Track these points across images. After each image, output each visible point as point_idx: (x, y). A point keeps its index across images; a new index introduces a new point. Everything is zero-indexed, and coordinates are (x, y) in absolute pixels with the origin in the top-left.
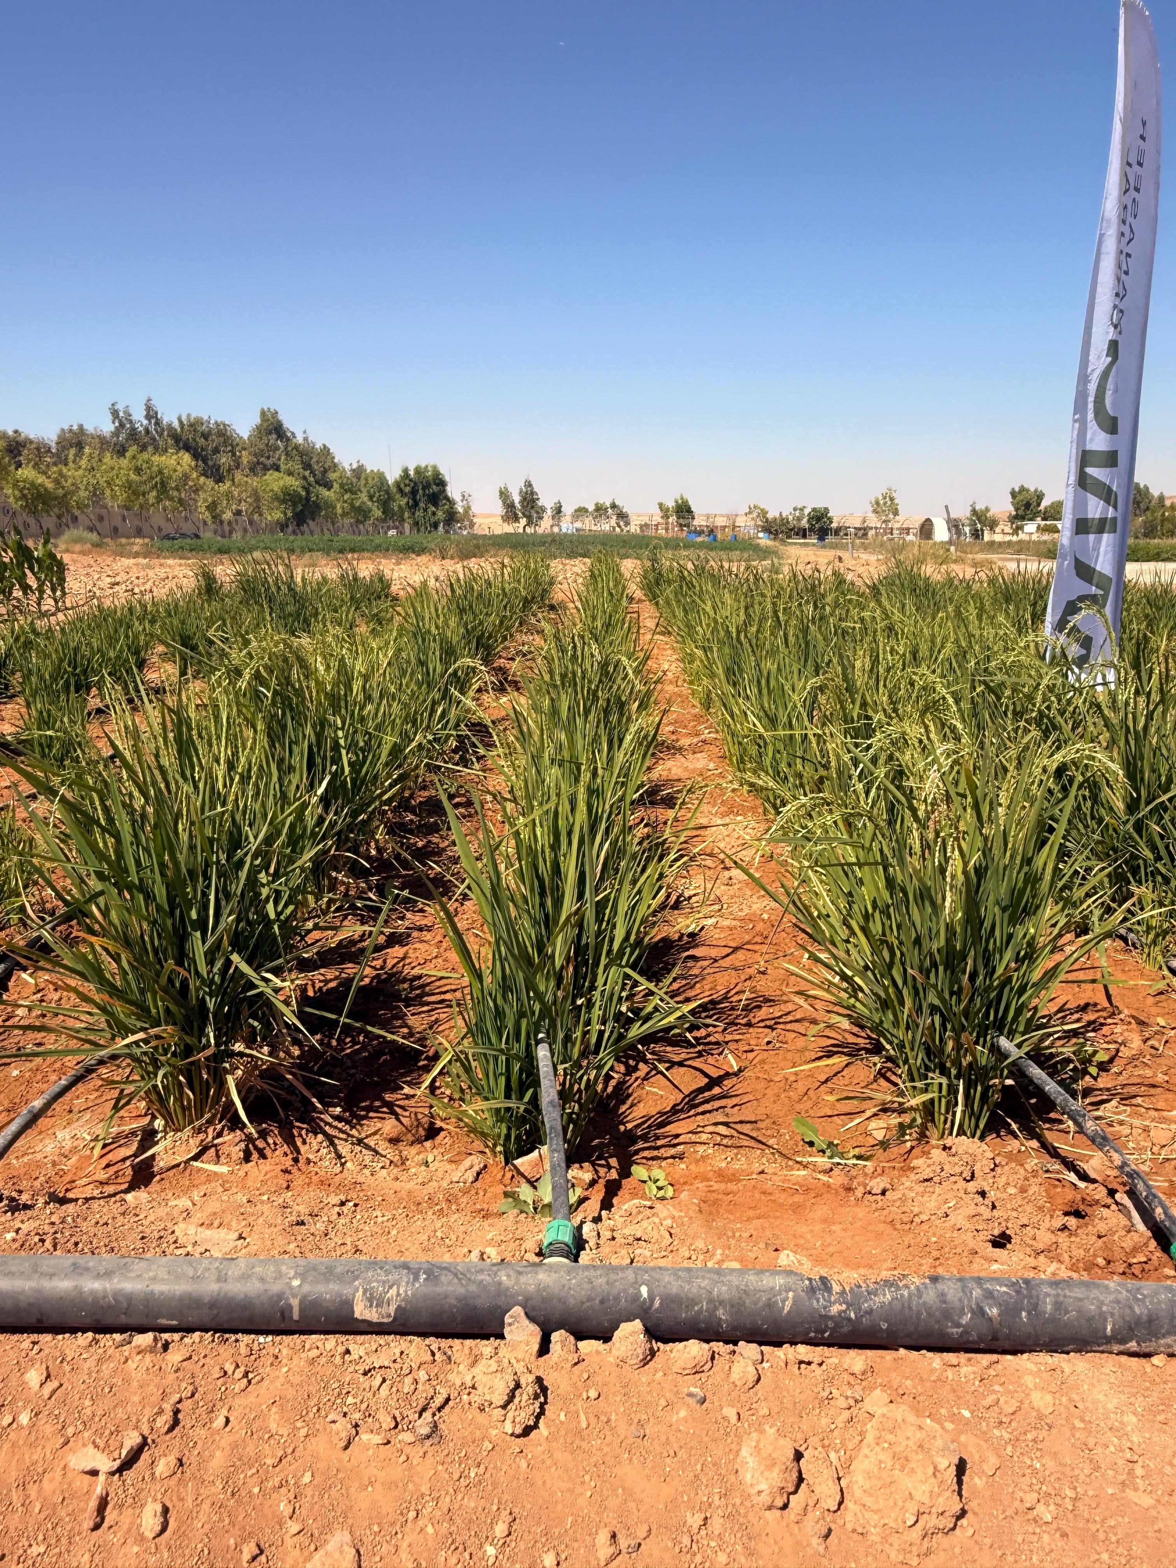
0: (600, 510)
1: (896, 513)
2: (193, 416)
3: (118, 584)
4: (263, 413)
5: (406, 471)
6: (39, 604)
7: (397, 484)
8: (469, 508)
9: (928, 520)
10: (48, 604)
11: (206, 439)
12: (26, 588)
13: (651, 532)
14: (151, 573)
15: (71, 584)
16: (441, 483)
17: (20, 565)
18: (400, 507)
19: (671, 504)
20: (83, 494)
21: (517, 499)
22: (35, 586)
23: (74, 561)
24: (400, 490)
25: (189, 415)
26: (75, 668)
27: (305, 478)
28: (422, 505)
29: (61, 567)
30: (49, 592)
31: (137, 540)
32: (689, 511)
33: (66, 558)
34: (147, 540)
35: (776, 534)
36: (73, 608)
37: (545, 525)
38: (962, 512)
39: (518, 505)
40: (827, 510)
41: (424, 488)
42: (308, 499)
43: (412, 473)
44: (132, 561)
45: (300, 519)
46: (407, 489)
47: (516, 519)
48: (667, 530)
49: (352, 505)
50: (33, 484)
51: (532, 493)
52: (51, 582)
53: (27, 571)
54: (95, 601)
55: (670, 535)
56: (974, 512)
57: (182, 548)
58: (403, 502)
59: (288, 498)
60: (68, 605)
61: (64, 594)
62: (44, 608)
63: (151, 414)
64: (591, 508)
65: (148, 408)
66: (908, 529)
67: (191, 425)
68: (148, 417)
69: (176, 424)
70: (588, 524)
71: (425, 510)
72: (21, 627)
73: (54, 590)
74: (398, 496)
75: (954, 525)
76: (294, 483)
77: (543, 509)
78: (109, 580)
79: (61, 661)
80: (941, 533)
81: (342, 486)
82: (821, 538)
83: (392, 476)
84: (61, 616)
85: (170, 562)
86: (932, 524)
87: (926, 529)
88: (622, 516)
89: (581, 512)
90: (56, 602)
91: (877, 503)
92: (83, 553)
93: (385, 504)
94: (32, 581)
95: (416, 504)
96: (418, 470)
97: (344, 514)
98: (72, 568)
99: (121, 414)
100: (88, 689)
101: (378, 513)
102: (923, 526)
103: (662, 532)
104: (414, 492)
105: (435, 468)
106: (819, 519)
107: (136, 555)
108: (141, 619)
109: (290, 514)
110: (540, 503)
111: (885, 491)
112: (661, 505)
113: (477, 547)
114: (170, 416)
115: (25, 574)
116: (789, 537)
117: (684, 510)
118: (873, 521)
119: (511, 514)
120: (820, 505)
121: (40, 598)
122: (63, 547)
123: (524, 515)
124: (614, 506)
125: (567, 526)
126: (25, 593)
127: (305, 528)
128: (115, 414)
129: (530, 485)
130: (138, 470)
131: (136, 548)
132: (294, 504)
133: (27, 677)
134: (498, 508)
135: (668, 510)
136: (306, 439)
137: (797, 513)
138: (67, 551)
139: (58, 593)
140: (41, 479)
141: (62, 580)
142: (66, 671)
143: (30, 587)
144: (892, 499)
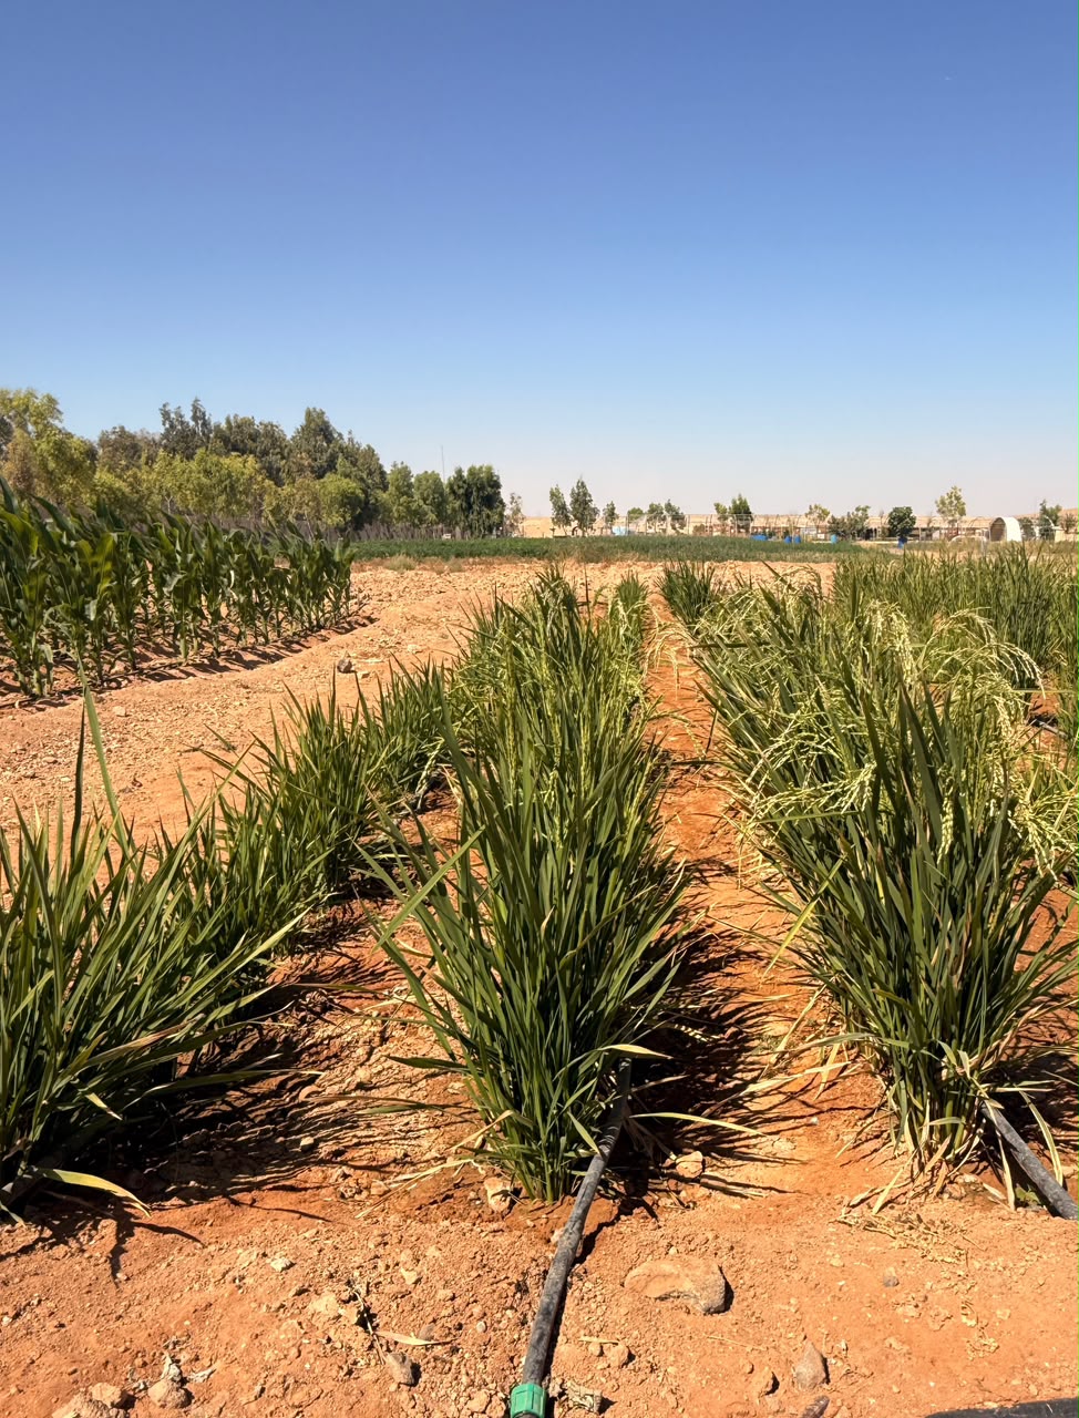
0: (655, 512)
1: (963, 513)
2: (241, 416)
4: (309, 414)
5: (459, 472)
7: (451, 485)
8: (519, 510)
9: (999, 520)
11: (254, 440)
13: (706, 534)
16: (495, 485)
18: (454, 510)
19: (728, 505)
20: (156, 498)
21: (568, 500)
24: (453, 492)
25: (236, 416)
27: (362, 479)
28: (476, 507)
32: (748, 512)
37: (598, 528)
38: (1033, 512)
39: (569, 507)
40: (909, 510)
41: (478, 490)
42: (367, 503)
43: (465, 474)
45: (358, 523)
46: (461, 491)
47: (568, 522)
48: (723, 531)
49: (408, 508)
50: (110, 488)
51: (585, 494)
55: (726, 537)
56: (1044, 511)
58: (457, 504)
59: (347, 501)
63: (198, 415)
64: (645, 509)
65: (195, 409)
66: (974, 529)
67: (239, 426)
68: (195, 418)
69: (224, 425)
70: (641, 526)
71: (479, 513)
74: (451, 498)
75: (1026, 525)
76: (351, 485)
77: (595, 511)
80: (1014, 533)
81: (398, 488)
83: (446, 476)
86: (1004, 524)
87: (997, 529)
88: (678, 518)
89: (635, 514)
91: (943, 503)
93: (439, 507)
95: (470, 507)
96: (472, 472)
97: (400, 518)
99: (173, 416)
101: (432, 516)
102: (993, 526)
103: (717, 533)
104: (467, 495)
105: (489, 469)
106: (901, 519)
109: (348, 518)
110: (592, 505)
111: (949, 490)
112: (717, 506)
114: (218, 417)
117: (742, 511)
118: (940, 522)
119: (562, 515)
120: (902, 505)
123: (576, 518)
124: (669, 507)
125: (619, 529)
127: (362, 533)
128: (166, 415)
129: (583, 485)
130: (207, 473)
132: (354, 509)
134: (549, 511)
135: (725, 511)
136: (351, 440)
137: (860, 514)
140: (118, 484)
144: (958, 498)
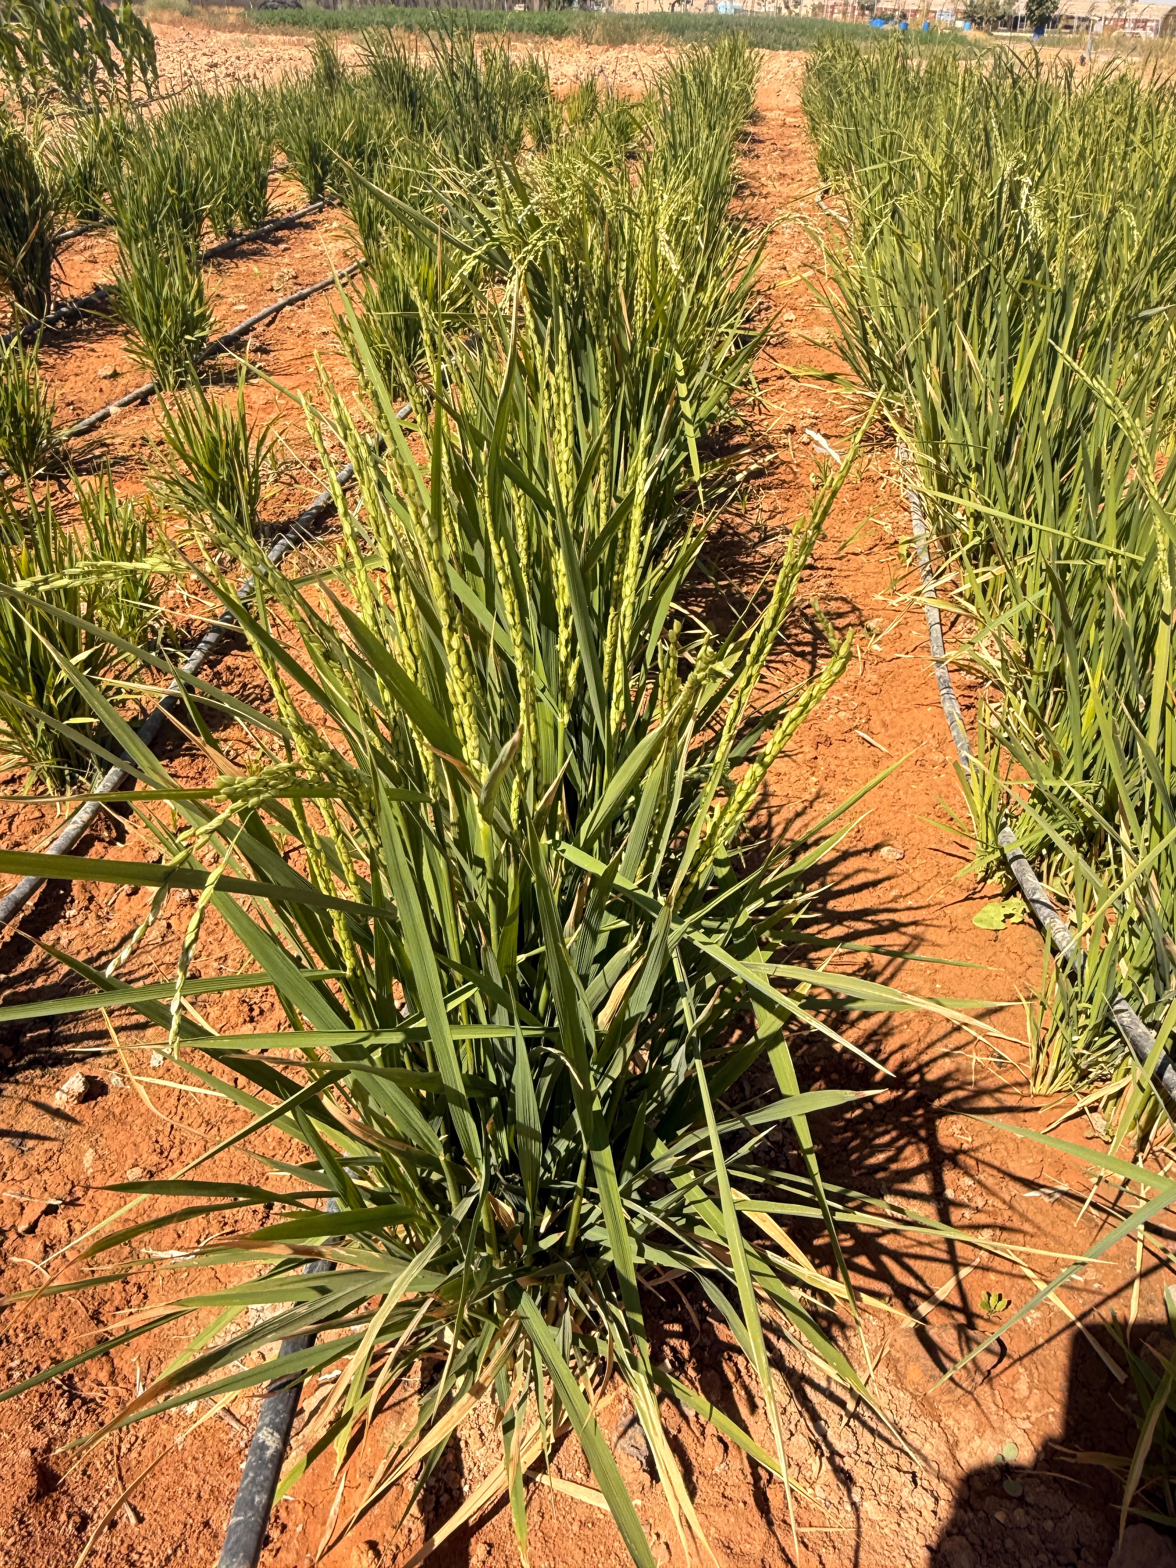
3: (216, 65)
6: (128, 89)
10: (139, 90)
12: (111, 66)
13: (826, 15)
14: (253, 52)
15: (163, 63)
17: (101, 34)
22: (122, 66)
23: (165, 34)
26: (180, 190)
29: (150, 41)
30: (138, 73)
31: (231, 9)
33: (155, 29)
34: (242, 10)
35: (980, 24)
36: (169, 96)
44: (228, 36)
48: (845, 14)
52: (140, 59)
53: (110, 43)
54: (194, 88)
55: (849, 20)
57: (283, 20)
60: (163, 92)
61: (156, 76)
62: (135, 95)
66: (1146, 21)
72: (107, 122)
73: (144, 71)
78: (205, 60)
79: (162, 178)
82: (1039, 31)
84: (155, 107)
85: (272, 38)
90: (148, 87)
92: (172, 23)
94: (117, 57)
98: (162, 43)
100: (200, 220)
103: (838, 16)
107: (232, 28)
108: (253, 115)
113: (627, 28)
115: (108, 47)
116: (995, 28)
121: (130, 81)
122: (150, 14)
126: (111, 74)
131: (232, 19)
133: (118, 202)
138: (155, 20)
139: (150, 75)
141: (152, 59)
142: (168, 195)
143: (117, 67)
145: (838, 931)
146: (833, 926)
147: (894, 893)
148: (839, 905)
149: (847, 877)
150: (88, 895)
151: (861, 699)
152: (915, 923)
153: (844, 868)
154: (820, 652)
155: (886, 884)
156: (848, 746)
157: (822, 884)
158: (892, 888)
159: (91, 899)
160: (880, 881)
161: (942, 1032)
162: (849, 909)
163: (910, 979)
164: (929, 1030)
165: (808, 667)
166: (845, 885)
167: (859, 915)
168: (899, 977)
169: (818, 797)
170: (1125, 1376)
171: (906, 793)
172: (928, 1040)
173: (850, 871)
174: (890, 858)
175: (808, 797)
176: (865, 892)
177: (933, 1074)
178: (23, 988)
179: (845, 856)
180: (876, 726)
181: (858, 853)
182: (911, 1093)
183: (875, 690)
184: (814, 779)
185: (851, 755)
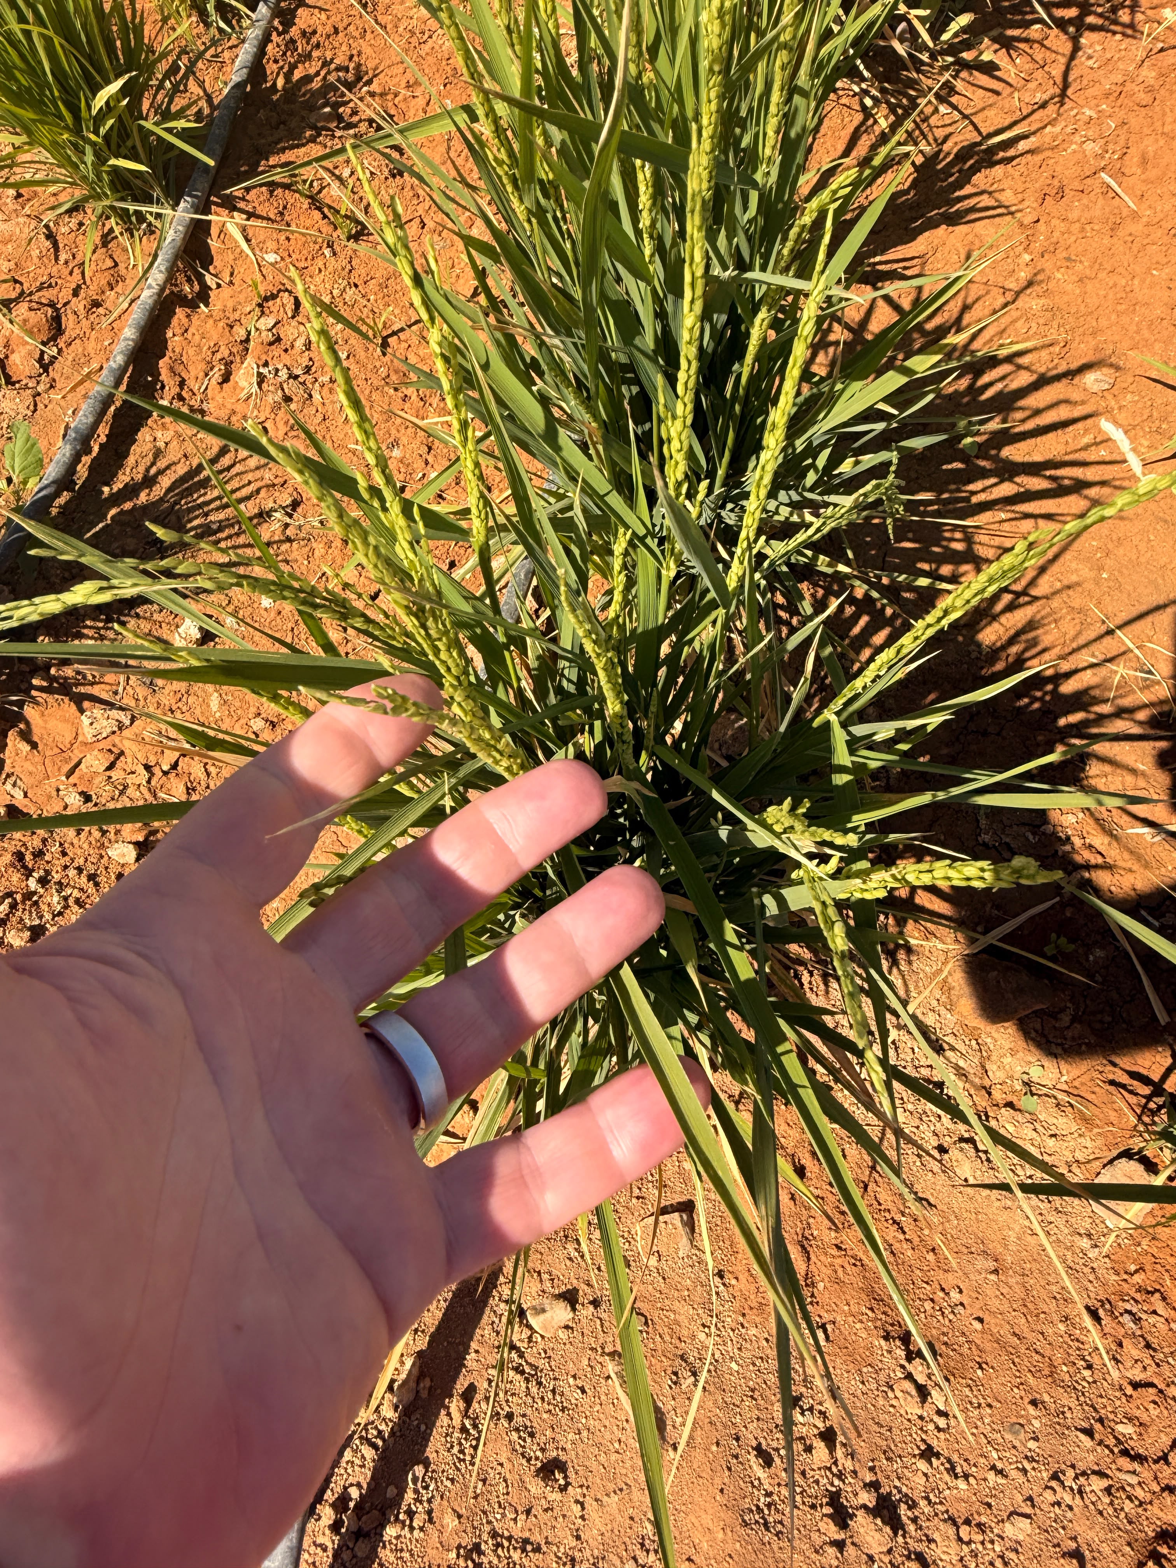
145: (1007, 489)
146: (1002, 481)
147: (1086, 440)
148: (1013, 453)
149: (1037, 412)
150: (178, 379)
151: (1122, 114)
152: (1103, 483)
153: (1034, 400)
154: (1091, 19)
155: (1080, 425)
156: (1085, 201)
157: (1004, 421)
158: (1086, 431)
159: (182, 384)
160: (1074, 421)
161: (1092, 635)
162: (1027, 459)
163: (1074, 565)
164: (1079, 633)
165: (1066, 47)
166: (1030, 425)
167: (1034, 469)
168: (1061, 560)
169: (1030, 284)
170: (1168, 1019)
171: (1143, 281)
172: (1074, 645)
173: (1041, 405)
174: (1095, 388)
175: (1013, 285)
176: (1051, 436)
177: (1068, 687)
178: (128, 506)
179: (1042, 381)
180: (1132, 164)
181: (1058, 378)
182: (1036, 705)
183: (1145, 99)
184: (1027, 257)
185: (1087, 215)
